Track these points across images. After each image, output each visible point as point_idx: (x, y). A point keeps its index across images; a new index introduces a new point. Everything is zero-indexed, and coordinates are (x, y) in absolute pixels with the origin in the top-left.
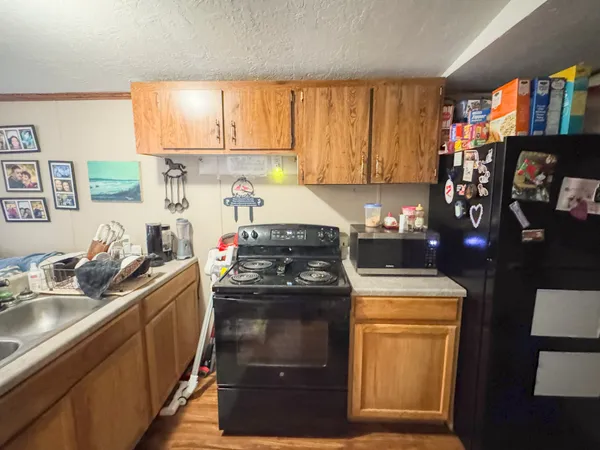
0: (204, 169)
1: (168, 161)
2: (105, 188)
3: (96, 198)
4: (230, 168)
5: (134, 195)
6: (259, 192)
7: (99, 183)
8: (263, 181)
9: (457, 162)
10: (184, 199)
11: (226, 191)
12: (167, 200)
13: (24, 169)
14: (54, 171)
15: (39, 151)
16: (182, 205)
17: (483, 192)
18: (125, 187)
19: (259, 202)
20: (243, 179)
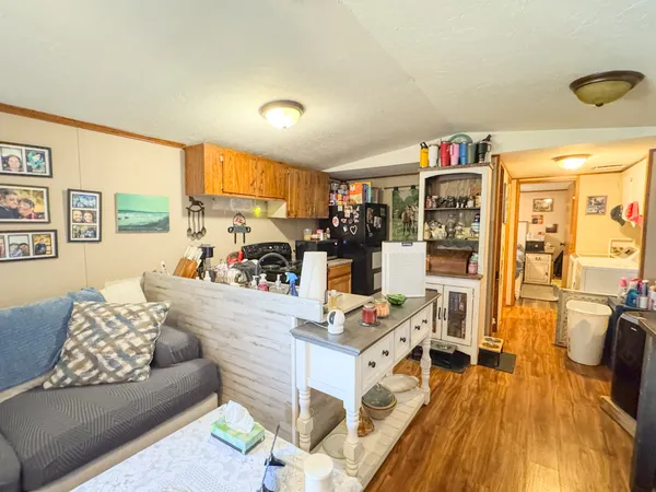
0: (216, 206)
1: (191, 199)
2: (134, 219)
3: (122, 229)
4: (232, 207)
5: (163, 226)
6: (249, 223)
7: (127, 215)
8: (251, 216)
9: (340, 209)
10: (204, 228)
11: (230, 223)
12: (190, 230)
13: (25, 195)
14: (73, 201)
15: (51, 176)
16: (202, 232)
17: (356, 221)
18: (156, 219)
19: (248, 230)
20: (239, 214)
